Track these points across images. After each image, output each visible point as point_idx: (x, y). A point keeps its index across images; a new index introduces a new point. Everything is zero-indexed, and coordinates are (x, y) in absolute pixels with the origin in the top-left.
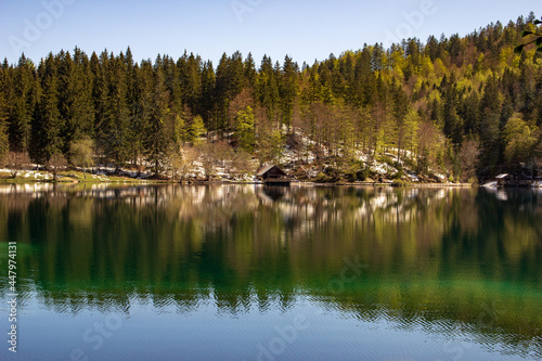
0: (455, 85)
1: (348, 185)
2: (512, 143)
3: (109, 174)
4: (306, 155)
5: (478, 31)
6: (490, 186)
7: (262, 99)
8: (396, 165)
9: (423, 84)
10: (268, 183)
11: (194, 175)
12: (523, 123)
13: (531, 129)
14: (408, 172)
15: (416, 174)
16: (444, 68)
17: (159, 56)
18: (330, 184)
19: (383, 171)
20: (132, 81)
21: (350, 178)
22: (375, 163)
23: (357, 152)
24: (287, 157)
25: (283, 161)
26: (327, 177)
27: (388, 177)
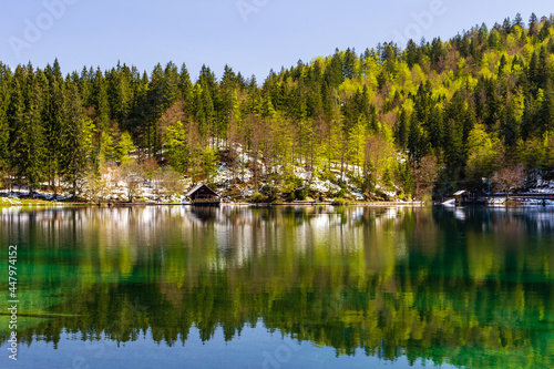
0: (431, 94)
1: (286, 205)
2: (473, 157)
3: (21, 196)
4: (243, 173)
5: (462, 35)
6: (448, 203)
7: (194, 113)
8: (340, 183)
9: (396, 92)
10: (195, 204)
11: (116, 197)
12: (486, 135)
13: (493, 141)
14: (353, 190)
15: (362, 192)
16: (422, 75)
17: (85, 69)
18: (265, 204)
19: (325, 189)
20: (49, 96)
21: (287, 197)
22: (317, 180)
23: (298, 169)
24: (222, 175)
25: (217, 179)
26: (263, 197)
27: (329, 195)
